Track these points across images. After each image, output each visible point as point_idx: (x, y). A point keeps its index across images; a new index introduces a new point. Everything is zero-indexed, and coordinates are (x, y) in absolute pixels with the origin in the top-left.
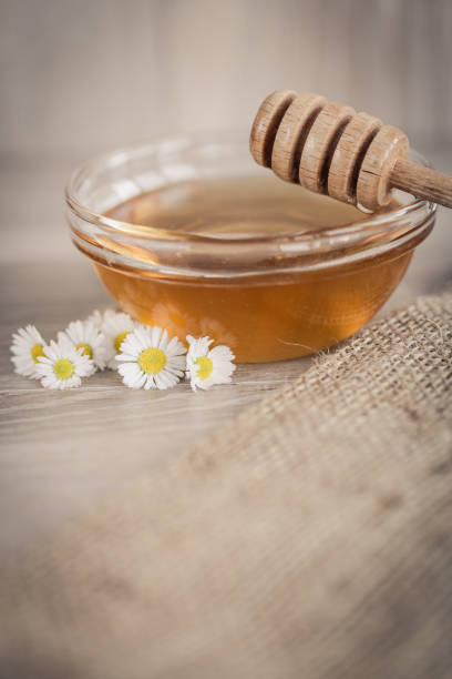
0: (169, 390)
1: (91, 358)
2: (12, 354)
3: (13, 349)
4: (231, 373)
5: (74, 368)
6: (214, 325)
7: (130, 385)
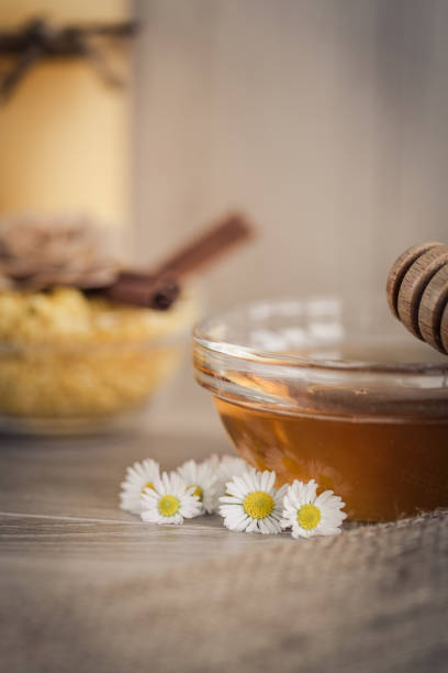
0: (271, 535)
1: (200, 501)
2: (122, 490)
3: (125, 485)
4: (340, 523)
5: (179, 507)
6: (327, 472)
7: (231, 528)
